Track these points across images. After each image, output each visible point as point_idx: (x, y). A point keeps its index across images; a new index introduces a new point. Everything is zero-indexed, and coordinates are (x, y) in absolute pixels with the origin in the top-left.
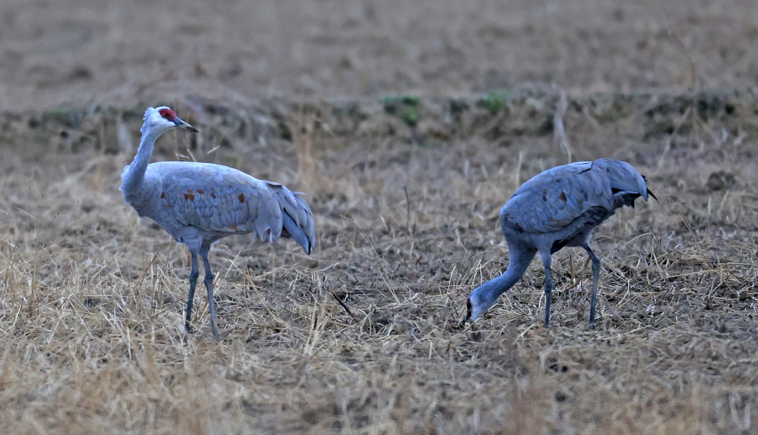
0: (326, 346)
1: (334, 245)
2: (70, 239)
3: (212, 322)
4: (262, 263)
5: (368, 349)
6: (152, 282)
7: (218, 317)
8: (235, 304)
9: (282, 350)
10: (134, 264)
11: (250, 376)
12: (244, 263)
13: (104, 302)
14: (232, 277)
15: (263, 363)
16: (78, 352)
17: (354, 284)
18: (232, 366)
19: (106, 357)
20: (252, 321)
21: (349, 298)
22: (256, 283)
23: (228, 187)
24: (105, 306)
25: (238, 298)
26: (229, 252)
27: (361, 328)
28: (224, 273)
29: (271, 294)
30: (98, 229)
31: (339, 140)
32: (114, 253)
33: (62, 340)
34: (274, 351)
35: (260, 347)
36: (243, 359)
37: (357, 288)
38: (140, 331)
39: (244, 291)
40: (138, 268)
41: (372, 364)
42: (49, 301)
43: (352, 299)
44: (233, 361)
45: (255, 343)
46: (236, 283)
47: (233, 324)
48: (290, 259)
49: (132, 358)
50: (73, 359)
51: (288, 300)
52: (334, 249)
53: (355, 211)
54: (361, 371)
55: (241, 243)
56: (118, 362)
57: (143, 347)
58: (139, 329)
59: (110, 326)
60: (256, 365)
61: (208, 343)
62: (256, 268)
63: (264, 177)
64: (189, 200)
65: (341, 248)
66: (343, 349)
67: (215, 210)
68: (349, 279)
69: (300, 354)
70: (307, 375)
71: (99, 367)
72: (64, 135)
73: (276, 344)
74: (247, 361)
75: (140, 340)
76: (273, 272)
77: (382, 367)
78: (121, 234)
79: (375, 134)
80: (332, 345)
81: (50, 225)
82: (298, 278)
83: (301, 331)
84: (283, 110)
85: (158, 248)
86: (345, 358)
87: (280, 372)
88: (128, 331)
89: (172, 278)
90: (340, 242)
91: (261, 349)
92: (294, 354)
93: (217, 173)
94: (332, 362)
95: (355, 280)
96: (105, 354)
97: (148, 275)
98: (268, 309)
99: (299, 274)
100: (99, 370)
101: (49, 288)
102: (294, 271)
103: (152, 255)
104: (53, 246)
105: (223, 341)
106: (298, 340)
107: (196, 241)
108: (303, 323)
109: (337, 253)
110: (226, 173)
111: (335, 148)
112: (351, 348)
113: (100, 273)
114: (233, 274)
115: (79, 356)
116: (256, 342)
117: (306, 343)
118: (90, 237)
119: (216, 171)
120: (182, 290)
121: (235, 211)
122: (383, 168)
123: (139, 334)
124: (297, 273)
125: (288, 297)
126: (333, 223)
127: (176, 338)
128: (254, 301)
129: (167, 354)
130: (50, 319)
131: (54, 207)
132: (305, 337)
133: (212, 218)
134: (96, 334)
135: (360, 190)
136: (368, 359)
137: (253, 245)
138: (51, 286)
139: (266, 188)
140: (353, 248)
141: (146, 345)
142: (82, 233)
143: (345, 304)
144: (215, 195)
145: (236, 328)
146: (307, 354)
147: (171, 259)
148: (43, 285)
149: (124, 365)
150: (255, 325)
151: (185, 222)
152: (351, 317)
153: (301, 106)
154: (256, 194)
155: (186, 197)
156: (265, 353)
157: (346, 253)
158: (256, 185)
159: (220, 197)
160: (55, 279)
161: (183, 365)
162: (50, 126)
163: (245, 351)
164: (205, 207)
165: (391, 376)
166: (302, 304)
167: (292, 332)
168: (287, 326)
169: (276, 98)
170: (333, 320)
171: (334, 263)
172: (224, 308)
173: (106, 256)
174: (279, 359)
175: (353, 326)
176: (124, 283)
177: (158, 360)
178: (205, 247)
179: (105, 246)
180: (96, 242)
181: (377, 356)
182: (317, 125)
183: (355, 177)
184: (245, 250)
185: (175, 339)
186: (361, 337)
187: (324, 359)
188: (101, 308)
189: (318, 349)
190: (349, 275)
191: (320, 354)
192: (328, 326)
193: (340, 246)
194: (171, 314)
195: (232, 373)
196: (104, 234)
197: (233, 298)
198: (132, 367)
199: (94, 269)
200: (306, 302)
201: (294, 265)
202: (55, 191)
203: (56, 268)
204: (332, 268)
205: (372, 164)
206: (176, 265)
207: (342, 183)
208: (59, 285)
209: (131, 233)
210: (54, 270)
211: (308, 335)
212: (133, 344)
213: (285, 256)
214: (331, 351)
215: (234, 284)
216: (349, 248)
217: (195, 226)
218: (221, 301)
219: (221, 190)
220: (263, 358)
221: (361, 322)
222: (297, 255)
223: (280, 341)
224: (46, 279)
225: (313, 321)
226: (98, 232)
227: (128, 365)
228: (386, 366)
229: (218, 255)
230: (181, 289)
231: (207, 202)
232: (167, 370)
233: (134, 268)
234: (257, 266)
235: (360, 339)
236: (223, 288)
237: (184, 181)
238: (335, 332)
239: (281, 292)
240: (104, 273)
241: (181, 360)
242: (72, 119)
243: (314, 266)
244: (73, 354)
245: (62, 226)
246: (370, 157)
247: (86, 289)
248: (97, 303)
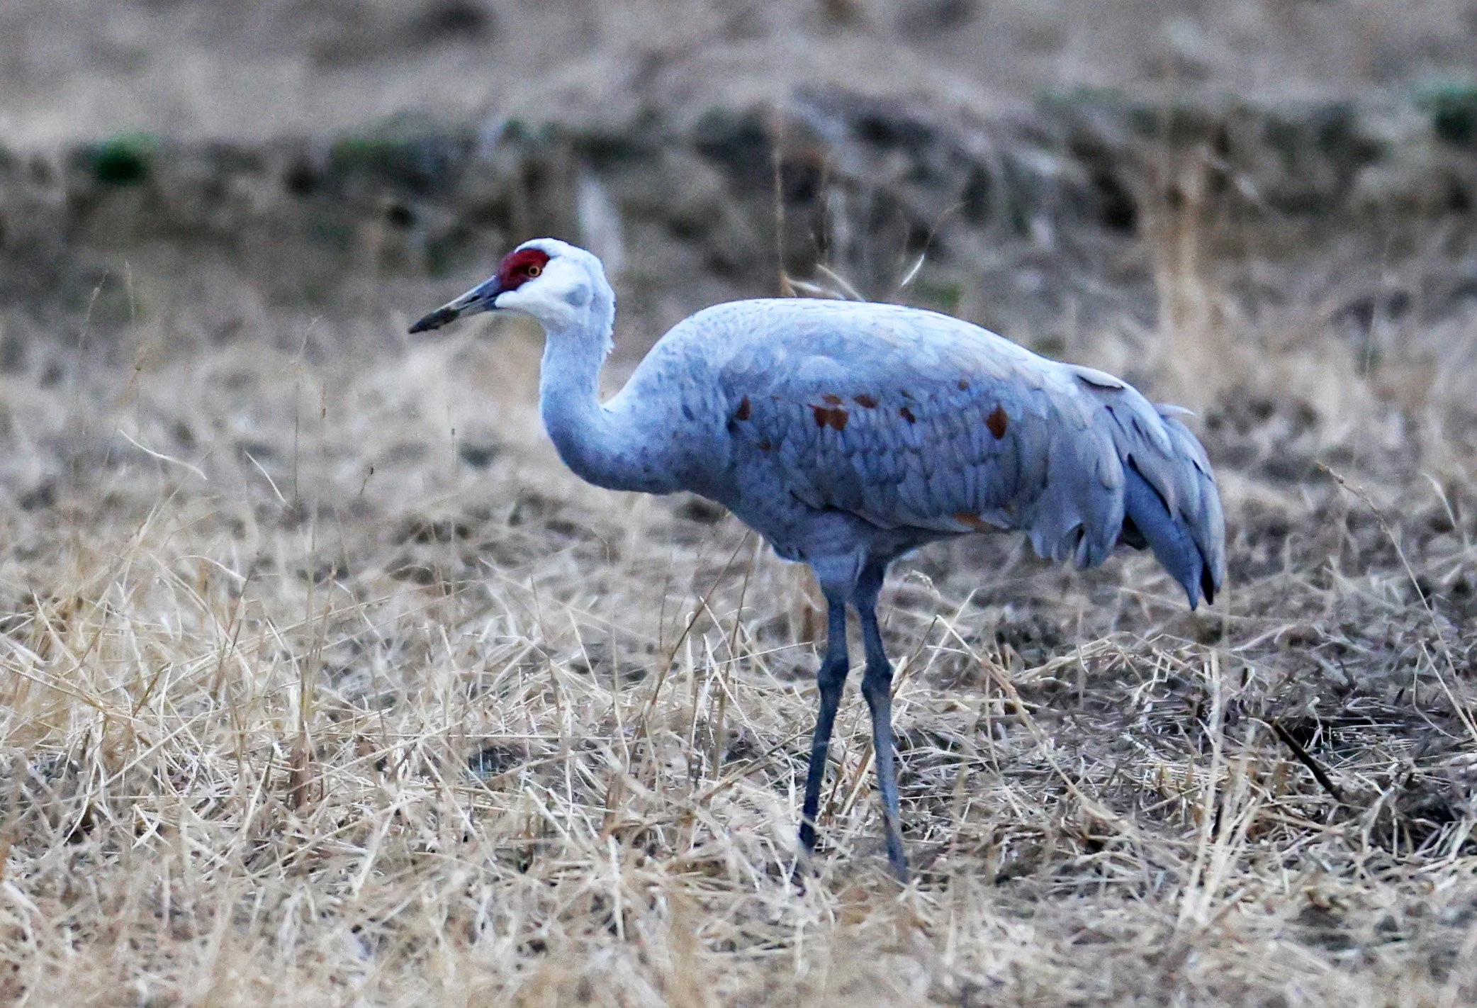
0: (1253, 893)
1: (1274, 565)
2: (424, 555)
3: (886, 819)
4: (1043, 629)
5: (1387, 904)
6: (688, 687)
7: (904, 803)
8: (958, 760)
9: (1110, 907)
10: (631, 632)
11: (1006, 991)
12: (986, 627)
13: (536, 757)
14: (948, 673)
15: (1049, 952)
16: (450, 919)
17: (1341, 692)
18: (948, 959)
19: (542, 934)
20: (1014, 814)
21: (1326, 737)
22: (1024, 691)
23: (954, 388)
24: (538, 769)
25: (968, 741)
26: (936, 593)
27: (1365, 833)
28: (921, 659)
29: (1073, 726)
30: (515, 520)
31: (1288, 228)
32: (565, 597)
33: (401, 879)
34: (1083, 911)
35: (1039, 897)
36: (983, 938)
37: (1350, 707)
38: (652, 851)
39: (987, 716)
40: (642, 646)
41: (1399, 951)
42: (359, 753)
43: (1336, 743)
44: (951, 946)
45: (1023, 886)
46: (962, 692)
47: (949, 824)
48: (1133, 612)
49: (627, 939)
50: (437, 941)
51: (1130, 746)
52: (1277, 580)
53: (1341, 456)
54: (1367, 974)
55: (975, 561)
56: (582, 948)
57: (662, 901)
58: (648, 843)
59: (554, 833)
60: (1026, 958)
61: (873, 888)
62: (1023, 645)
63: (1050, 348)
64: (828, 428)
65: (1300, 578)
66: (1308, 904)
67: (914, 461)
68: (1325, 676)
69: (1168, 919)
70: (1191, 986)
71: (519, 967)
72: (401, 218)
73: (1092, 889)
74: (997, 945)
75: (652, 877)
76: (1081, 654)
77: (1433, 959)
78: (588, 536)
79: (1406, 205)
80: (1270, 890)
81: (361, 510)
82: (1162, 674)
83: (1171, 847)
84: (1109, 131)
85: (707, 580)
86: (1314, 931)
87: (1106, 980)
88: (613, 846)
89: (752, 675)
90: (1294, 557)
91: (1042, 905)
92: (1151, 921)
93: (919, 342)
94: (1272, 946)
95: (1345, 681)
96: (539, 925)
97: (675, 667)
98: (1064, 776)
99: (1164, 662)
100: (521, 975)
101: (355, 710)
102: (1147, 652)
103: (690, 602)
104: (371, 574)
105: (918, 880)
106: (1161, 874)
107: (848, 560)
108: (1175, 821)
109: (1285, 594)
110: (946, 340)
111: (1276, 252)
112: (1332, 900)
113: (522, 661)
114: (951, 662)
115: (457, 928)
116: (1024, 881)
117: (1187, 884)
118: (488, 547)
119: (916, 336)
120: (785, 716)
121: (974, 465)
122: (1433, 315)
123: (648, 859)
124: (1155, 659)
125: (1128, 737)
126: (1271, 497)
127: (767, 871)
128: (1018, 751)
129: (737, 923)
130: (361, 813)
131: (372, 450)
132: (1185, 864)
133: (901, 488)
134: (509, 860)
135: (1360, 390)
136: (1387, 934)
137: (1016, 569)
138: (362, 707)
139: (1073, 389)
140: (1338, 576)
141: (670, 897)
142: (463, 532)
143: (1314, 757)
144: (914, 411)
145: (962, 838)
146: (1191, 921)
147: (751, 616)
148: (336, 702)
149: (600, 960)
150: (1023, 829)
151: (812, 499)
152: (1332, 801)
153: (1166, 117)
154: (1043, 412)
155: (820, 416)
156: (1055, 916)
157: (1316, 591)
158: (1043, 381)
159: (929, 420)
160: (376, 683)
161: (790, 960)
162: (356, 187)
163: (992, 912)
164: (882, 451)
165: (1462, 989)
166: (1175, 759)
167: (1143, 849)
168: (1128, 828)
169: (1084, 93)
170: (1275, 809)
171: (1278, 625)
172: (922, 772)
173: (542, 605)
174: (1102, 937)
175: (1338, 829)
176: (598, 693)
177: (710, 941)
178: (872, 576)
179: (537, 577)
180: (507, 562)
181: (1415, 926)
182: (1219, 183)
183: (1340, 348)
184: (988, 587)
185: (764, 876)
186: (1366, 863)
187: (1243, 936)
188: (524, 775)
189: (1227, 902)
190: (1323, 662)
191: (1233, 920)
192: (1259, 830)
193: (1295, 571)
194: (751, 790)
195: (948, 982)
196: (533, 534)
197: (952, 739)
198: (625, 967)
199: (503, 650)
200: (1187, 751)
201: (1148, 633)
202: (375, 398)
203: (378, 648)
204: (1269, 640)
205: (1398, 305)
206: (766, 636)
207: (1302, 367)
208: (389, 701)
209: (620, 533)
210: (373, 655)
211: (1195, 858)
212: (629, 891)
213: (1118, 602)
214: (1270, 910)
215: (953, 697)
216: (1323, 579)
217: (845, 512)
218: (913, 751)
219: (933, 397)
220: (1050, 934)
221: (1365, 816)
222: (1158, 598)
223: (1103, 880)
224: (347, 684)
225: (1209, 811)
226: (514, 531)
227: (613, 959)
228: (1443, 959)
229: (902, 601)
230: (782, 712)
231: (886, 436)
232: (741, 973)
233: (632, 647)
234: (1027, 638)
235: (1361, 870)
236: (918, 709)
237: (815, 366)
238: (1282, 848)
239: (1105, 721)
240: (533, 663)
241: (786, 941)
242: (427, 168)
243: (1211, 635)
244: (436, 923)
245: (397, 509)
246: (1390, 281)
247: (474, 715)
248: (511, 758)
